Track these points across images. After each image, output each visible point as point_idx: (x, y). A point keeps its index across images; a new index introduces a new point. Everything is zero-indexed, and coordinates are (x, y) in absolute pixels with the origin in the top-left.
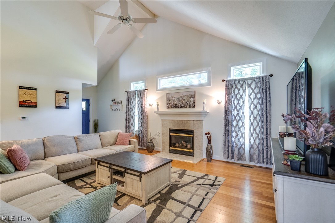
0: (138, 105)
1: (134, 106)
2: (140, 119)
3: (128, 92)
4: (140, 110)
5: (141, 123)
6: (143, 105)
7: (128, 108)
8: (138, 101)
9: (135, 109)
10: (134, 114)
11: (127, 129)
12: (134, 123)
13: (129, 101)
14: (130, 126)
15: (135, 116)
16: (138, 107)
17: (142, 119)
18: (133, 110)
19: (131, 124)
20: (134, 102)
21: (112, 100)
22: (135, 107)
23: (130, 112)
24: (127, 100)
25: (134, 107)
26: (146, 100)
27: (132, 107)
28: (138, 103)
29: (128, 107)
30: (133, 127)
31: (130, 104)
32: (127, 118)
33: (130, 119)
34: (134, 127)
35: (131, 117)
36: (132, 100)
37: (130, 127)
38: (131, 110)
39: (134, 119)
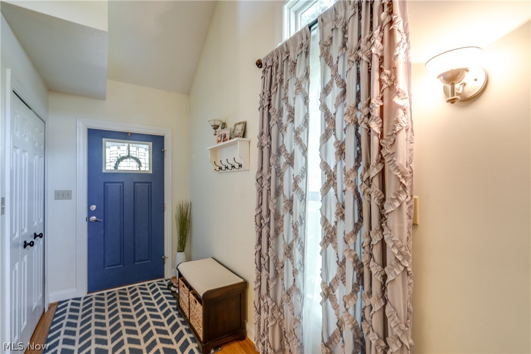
0: (328, 118)
1: (297, 133)
2: (348, 225)
3: (267, 58)
4: (341, 152)
5: (356, 260)
6: (376, 103)
7: (265, 150)
8: (326, 90)
9: (305, 152)
10: (301, 185)
11: (264, 272)
12: (303, 250)
13: (269, 106)
14: (276, 258)
15: (303, 198)
16: (325, 137)
17: (357, 227)
18: (291, 162)
19: (282, 250)
20: (299, 104)
21: (216, 127)
22: (302, 136)
23: (279, 174)
24: (262, 108)
25: (298, 140)
26: (400, 51)
27: (288, 140)
28: (324, 107)
29: (265, 142)
30: (295, 272)
31: (279, 124)
32: (264, 213)
33: (278, 217)
34: (299, 277)
35: (282, 205)
36: (286, 98)
37: (275, 266)
38: (283, 160)
39: (303, 219)
